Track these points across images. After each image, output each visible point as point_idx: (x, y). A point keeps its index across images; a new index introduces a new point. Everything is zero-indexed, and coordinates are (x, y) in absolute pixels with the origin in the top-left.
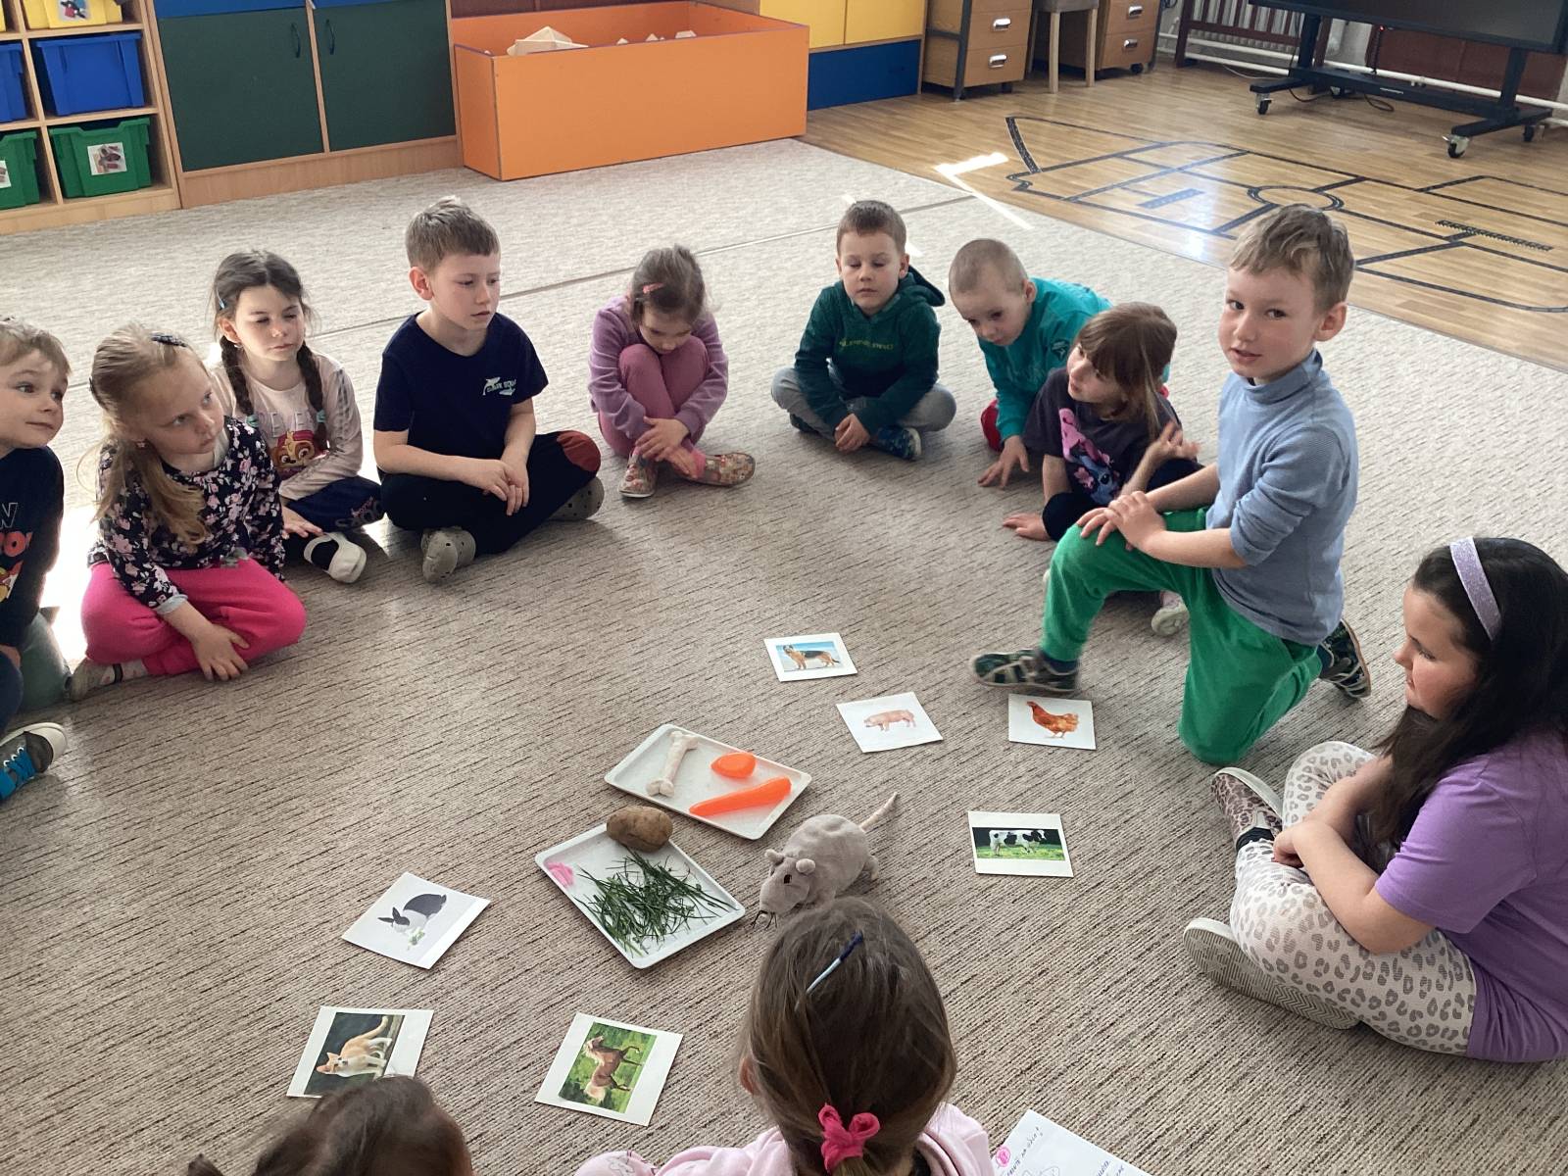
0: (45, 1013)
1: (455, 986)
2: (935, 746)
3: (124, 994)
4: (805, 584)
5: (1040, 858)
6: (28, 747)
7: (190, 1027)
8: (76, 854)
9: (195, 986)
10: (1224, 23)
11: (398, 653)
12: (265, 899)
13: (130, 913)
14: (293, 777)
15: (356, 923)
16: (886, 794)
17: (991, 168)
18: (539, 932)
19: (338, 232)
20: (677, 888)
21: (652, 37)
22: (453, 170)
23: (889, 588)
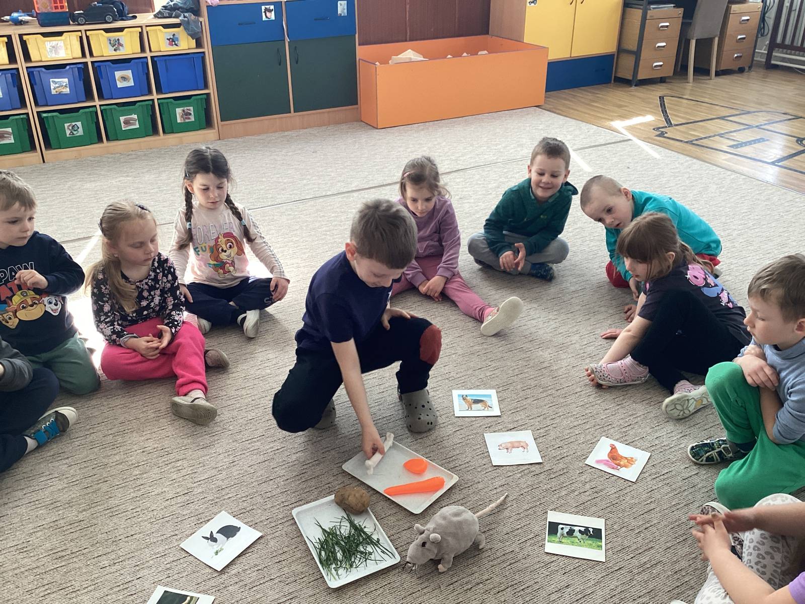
0: (23, 570)
1: (231, 583)
2: (537, 466)
3: (63, 564)
4: (484, 358)
5: (586, 546)
6: (56, 419)
7: (89, 588)
8: (65, 480)
9: (99, 564)
11: (256, 382)
12: (149, 517)
13: (81, 517)
14: (183, 448)
15: (190, 537)
16: (501, 493)
17: (645, 123)
18: (284, 557)
19: (290, 154)
20: (366, 539)
21: (465, 54)
22: (355, 123)
23: (531, 364)
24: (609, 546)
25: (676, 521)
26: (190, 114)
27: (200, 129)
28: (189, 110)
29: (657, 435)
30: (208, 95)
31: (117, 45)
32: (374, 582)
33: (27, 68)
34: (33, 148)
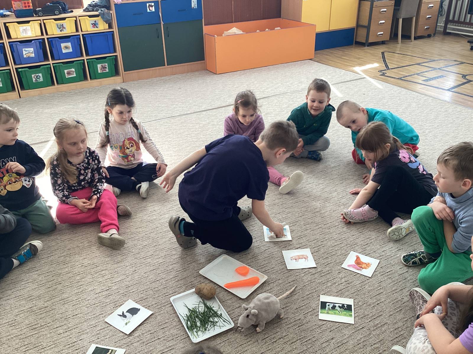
0: (12, 336)
1: (135, 341)
2: (313, 269)
3: (36, 332)
4: (281, 207)
5: (343, 315)
6: (30, 248)
7: (52, 346)
8: (36, 283)
9: (57, 332)
10: (460, 20)
11: (148, 224)
12: (86, 304)
13: (46, 305)
14: (105, 263)
15: (110, 315)
16: (292, 286)
17: (372, 68)
18: (166, 325)
19: (166, 90)
20: (214, 314)
21: (267, 30)
22: (203, 71)
23: (309, 210)
24: (356, 315)
25: (395, 300)
26: (106, 68)
27: (112, 76)
28: (105, 65)
29: (384, 249)
30: (116, 56)
31: (61, 28)
32: (219, 339)
33: (9, 42)
34: (13, 89)
